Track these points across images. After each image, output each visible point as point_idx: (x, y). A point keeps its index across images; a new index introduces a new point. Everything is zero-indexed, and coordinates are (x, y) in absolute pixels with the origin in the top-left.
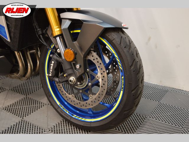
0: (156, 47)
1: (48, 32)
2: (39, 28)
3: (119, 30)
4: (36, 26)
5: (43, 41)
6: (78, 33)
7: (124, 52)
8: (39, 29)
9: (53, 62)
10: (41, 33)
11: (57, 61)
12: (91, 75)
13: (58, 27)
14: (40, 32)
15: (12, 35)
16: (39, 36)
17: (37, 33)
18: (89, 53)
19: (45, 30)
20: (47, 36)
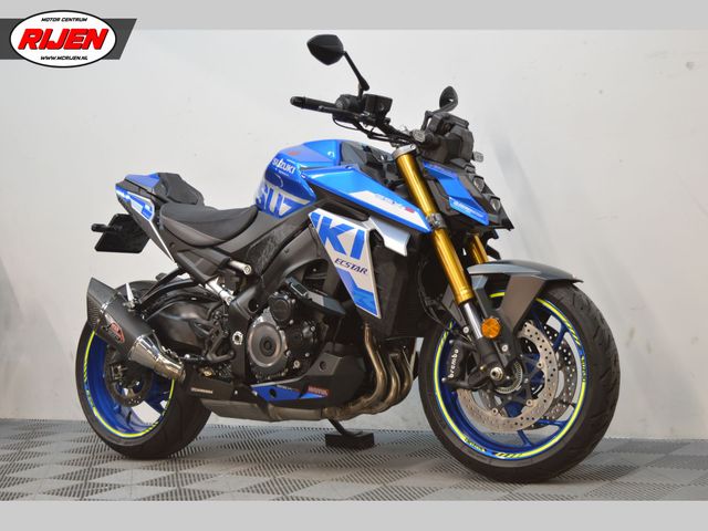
0: (649, 350)
1: (443, 301)
3: (568, 283)
6: (501, 298)
7: (581, 316)
8: (427, 298)
9: (457, 351)
11: (464, 348)
12: (527, 364)
13: (465, 287)
18: (521, 326)
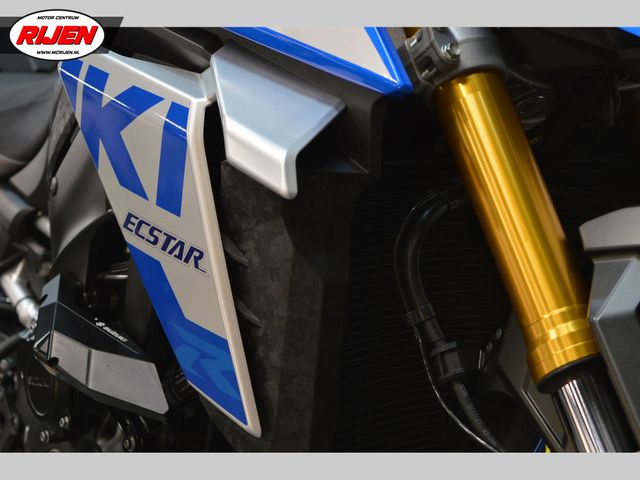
2: (447, 340)
4: (429, 325)
5: (477, 421)
8: (443, 347)
10: (460, 370)
13: (564, 309)
14: (454, 366)
15: (272, 387)
16: (447, 389)
17: (435, 374)
19: (490, 347)
20: (498, 386)
